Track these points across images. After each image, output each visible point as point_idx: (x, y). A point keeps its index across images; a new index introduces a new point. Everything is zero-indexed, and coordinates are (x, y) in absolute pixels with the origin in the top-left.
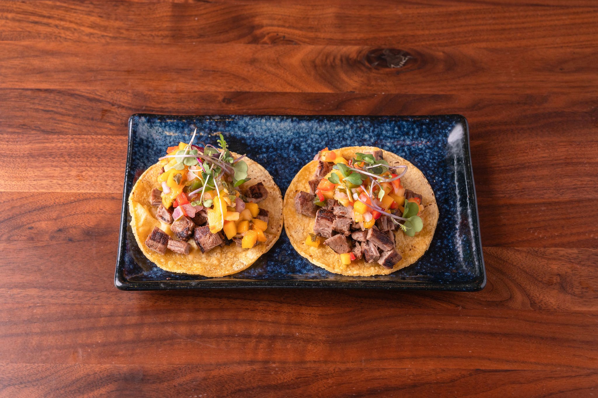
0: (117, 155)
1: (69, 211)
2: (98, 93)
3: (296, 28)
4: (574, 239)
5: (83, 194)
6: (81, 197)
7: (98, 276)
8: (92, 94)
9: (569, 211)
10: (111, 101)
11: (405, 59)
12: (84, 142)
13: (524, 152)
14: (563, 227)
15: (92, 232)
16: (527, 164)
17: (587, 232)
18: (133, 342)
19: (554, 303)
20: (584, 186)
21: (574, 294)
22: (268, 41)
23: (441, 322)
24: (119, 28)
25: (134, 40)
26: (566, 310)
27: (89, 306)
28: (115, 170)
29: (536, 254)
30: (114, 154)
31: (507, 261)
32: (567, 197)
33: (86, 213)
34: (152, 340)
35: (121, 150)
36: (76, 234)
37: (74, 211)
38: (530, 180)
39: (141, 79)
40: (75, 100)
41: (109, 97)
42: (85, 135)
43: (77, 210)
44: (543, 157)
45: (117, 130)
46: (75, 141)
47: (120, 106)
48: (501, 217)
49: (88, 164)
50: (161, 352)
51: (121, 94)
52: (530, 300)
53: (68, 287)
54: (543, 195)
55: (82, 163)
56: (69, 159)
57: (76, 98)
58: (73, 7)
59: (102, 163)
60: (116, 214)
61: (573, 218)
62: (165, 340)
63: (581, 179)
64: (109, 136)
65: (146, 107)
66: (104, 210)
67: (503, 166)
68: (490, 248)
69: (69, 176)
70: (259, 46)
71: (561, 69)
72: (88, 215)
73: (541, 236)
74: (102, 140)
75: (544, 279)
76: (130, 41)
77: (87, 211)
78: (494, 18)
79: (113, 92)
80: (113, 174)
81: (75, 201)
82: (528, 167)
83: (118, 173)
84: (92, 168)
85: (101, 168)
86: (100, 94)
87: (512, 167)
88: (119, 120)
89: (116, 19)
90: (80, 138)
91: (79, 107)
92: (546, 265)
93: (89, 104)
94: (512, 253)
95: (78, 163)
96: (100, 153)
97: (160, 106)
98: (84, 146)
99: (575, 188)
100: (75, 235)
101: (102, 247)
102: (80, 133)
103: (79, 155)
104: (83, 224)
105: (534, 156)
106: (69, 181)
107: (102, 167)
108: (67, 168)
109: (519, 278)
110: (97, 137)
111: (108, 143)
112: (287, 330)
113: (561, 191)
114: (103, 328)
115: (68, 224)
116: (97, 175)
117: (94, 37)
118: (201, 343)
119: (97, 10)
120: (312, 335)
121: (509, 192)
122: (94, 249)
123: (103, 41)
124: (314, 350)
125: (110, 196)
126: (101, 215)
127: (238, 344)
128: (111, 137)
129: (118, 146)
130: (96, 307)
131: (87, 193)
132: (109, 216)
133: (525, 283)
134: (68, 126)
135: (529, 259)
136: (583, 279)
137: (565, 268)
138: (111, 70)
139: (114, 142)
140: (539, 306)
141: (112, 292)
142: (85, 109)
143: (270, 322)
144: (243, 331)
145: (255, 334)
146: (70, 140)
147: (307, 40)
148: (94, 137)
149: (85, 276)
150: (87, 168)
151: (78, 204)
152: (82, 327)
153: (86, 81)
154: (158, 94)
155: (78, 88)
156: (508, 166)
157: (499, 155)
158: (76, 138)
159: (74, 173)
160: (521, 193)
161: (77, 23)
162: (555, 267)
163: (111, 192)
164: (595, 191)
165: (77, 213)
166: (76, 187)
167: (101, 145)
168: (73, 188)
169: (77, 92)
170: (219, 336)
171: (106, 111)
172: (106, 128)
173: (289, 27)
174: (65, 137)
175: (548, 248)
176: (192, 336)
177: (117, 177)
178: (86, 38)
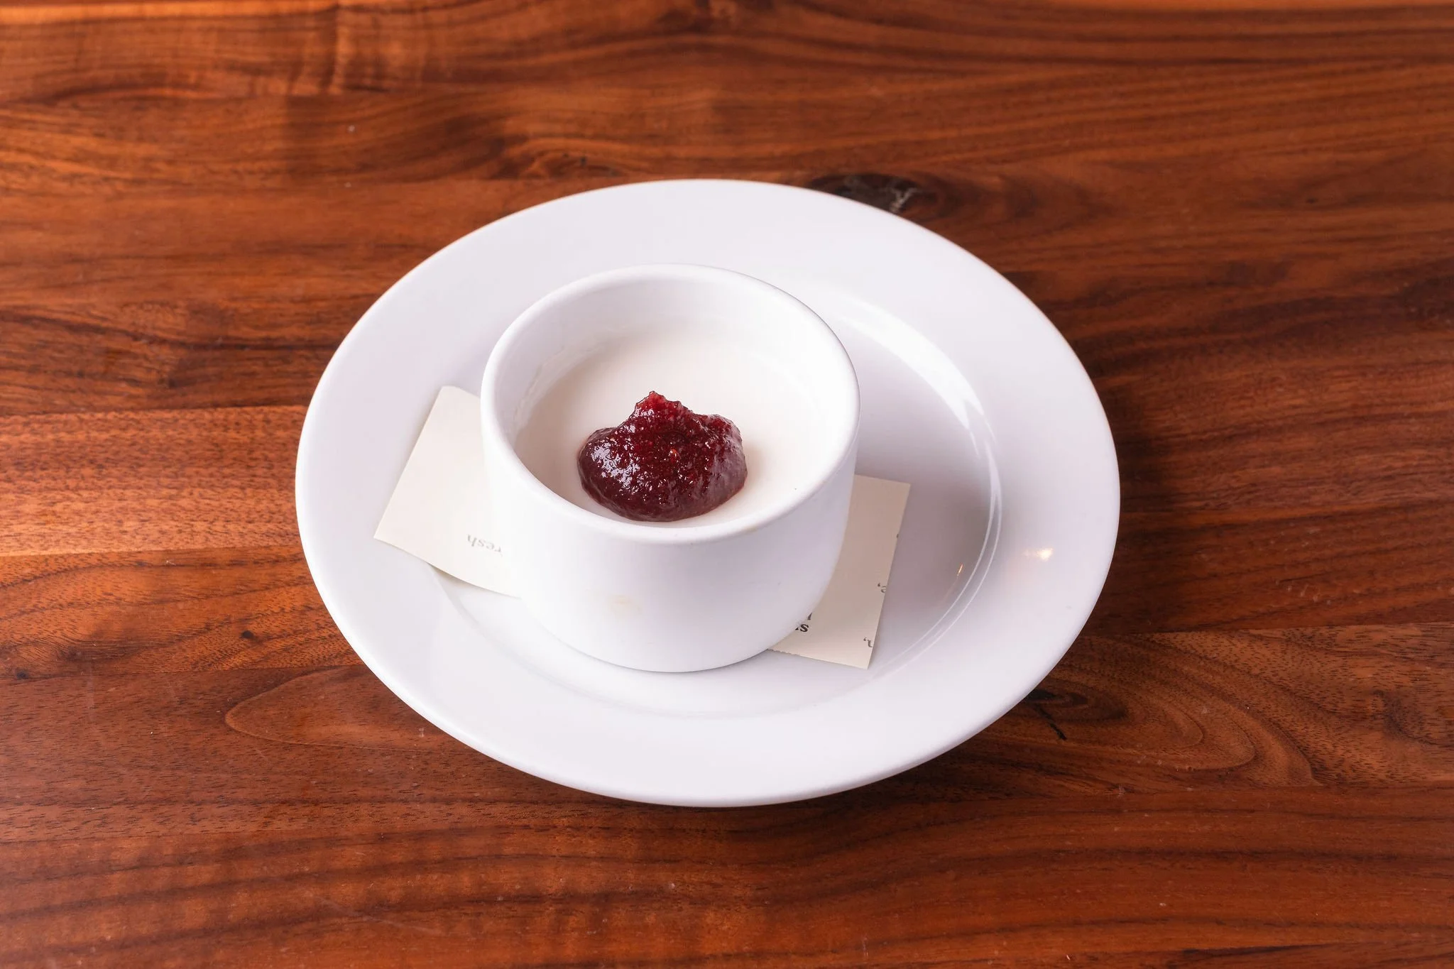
0: (148, 456)
1: (19, 603)
2: (95, 312)
3: (613, 139)
4: (1405, 600)
5: (56, 558)
6: (53, 566)
7: (101, 764)
8: (79, 315)
9: (1383, 533)
10: (131, 330)
11: (902, 196)
12: (59, 431)
13: (1242, 398)
14: (1372, 573)
15: (84, 653)
16: (1255, 425)
17: (1437, 583)
18: (206, 932)
19: (1377, 766)
20: (1411, 470)
21: (1427, 740)
22: (542, 172)
23: (1072, 831)
24: (149, 159)
25: (190, 184)
26: (1412, 781)
27: (76, 845)
28: (145, 494)
29: (1310, 644)
30: (143, 456)
31: (1232, 666)
32: (1373, 498)
33: (64, 604)
34: (260, 925)
35: (161, 445)
36: (37, 660)
37: (34, 602)
38: (1266, 462)
39: (210, 273)
40: (34, 332)
41: (124, 321)
42: (61, 413)
43: (42, 600)
44: (1295, 407)
45: (149, 397)
46: (33, 429)
47: (154, 341)
48: (1203, 556)
49: (72, 483)
50: (284, 956)
51: (158, 311)
52: (1308, 760)
53: (18, 797)
54: (1305, 498)
55: (53, 483)
56: (17, 473)
57: (36, 327)
58: (26, 116)
59: (109, 479)
60: (149, 604)
61: (1396, 549)
62: (298, 922)
63: (1403, 454)
64: (127, 413)
65: (227, 338)
66: (118, 594)
67: (1193, 433)
68: (1183, 635)
69: (17, 515)
70: (519, 185)
71: (1311, 201)
72: (71, 610)
73: (1315, 599)
74: (107, 424)
75: (1340, 705)
76: (177, 187)
77: (69, 600)
78: (1122, 95)
79: (134, 308)
80: (141, 504)
81: (36, 578)
82: (1258, 432)
83: (152, 502)
84: (81, 492)
85: (106, 491)
86: (100, 314)
87: (1216, 434)
88: (154, 373)
89: (140, 140)
90: (48, 422)
91: (44, 347)
92: (1340, 671)
93: (70, 338)
94: (1245, 645)
95: (43, 483)
96: (103, 456)
97: (263, 334)
98: (58, 442)
99: (1390, 478)
100: (36, 663)
101: (112, 690)
102: (48, 409)
103: (45, 463)
104: (58, 635)
105: (1270, 405)
106: (17, 528)
107: (110, 488)
108: (11, 496)
109: (1273, 708)
110: (93, 416)
111: (124, 429)
112: (643, 877)
113: (1354, 485)
114: (119, 900)
115: (17, 637)
116: (94, 508)
117: (83, 183)
118: (400, 925)
119: (91, 121)
120: (715, 886)
121: (1215, 495)
122: (91, 695)
123: (107, 189)
124: (722, 924)
125: (131, 559)
126: (108, 609)
127: (505, 921)
128: (132, 415)
129: (151, 434)
130: (96, 845)
131: (69, 555)
132: (130, 609)
133: (1289, 718)
134: (13, 393)
135: (1293, 657)
136: (1446, 699)
137: (1395, 676)
138: (127, 257)
139: (140, 426)
140: (1338, 775)
141: (142, 803)
142: (61, 352)
143: (595, 859)
144: (518, 887)
145: (551, 891)
146: (19, 427)
147: (645, 165)
148: (86, 417)
149: (66, 765)
150: (67, 493)
151: (42, 584)
152: (58, 901)
153: (63, 287)
154: (256, 306)
155: (41, 302)
156: (1205, 432)
157: (1178, 408)
158: (38, 422)
159: (31, 505)
160: (1248, 497)
161: (36, 154)
162: (1365, 673)
163: (134, 549)
164: (1444, 482)
165: (40, 605)
166: (38, 541)
167: (105, 436)
168: (29, 545)
169: (39, 313)
170: (451, 903)
171: (119, 352)
172: (120, 394)
173: (595, 137)
174: (8, 421)
175: (1338, 628)
176: (375, 908)
177: (150, 511)
178: (62, 187)
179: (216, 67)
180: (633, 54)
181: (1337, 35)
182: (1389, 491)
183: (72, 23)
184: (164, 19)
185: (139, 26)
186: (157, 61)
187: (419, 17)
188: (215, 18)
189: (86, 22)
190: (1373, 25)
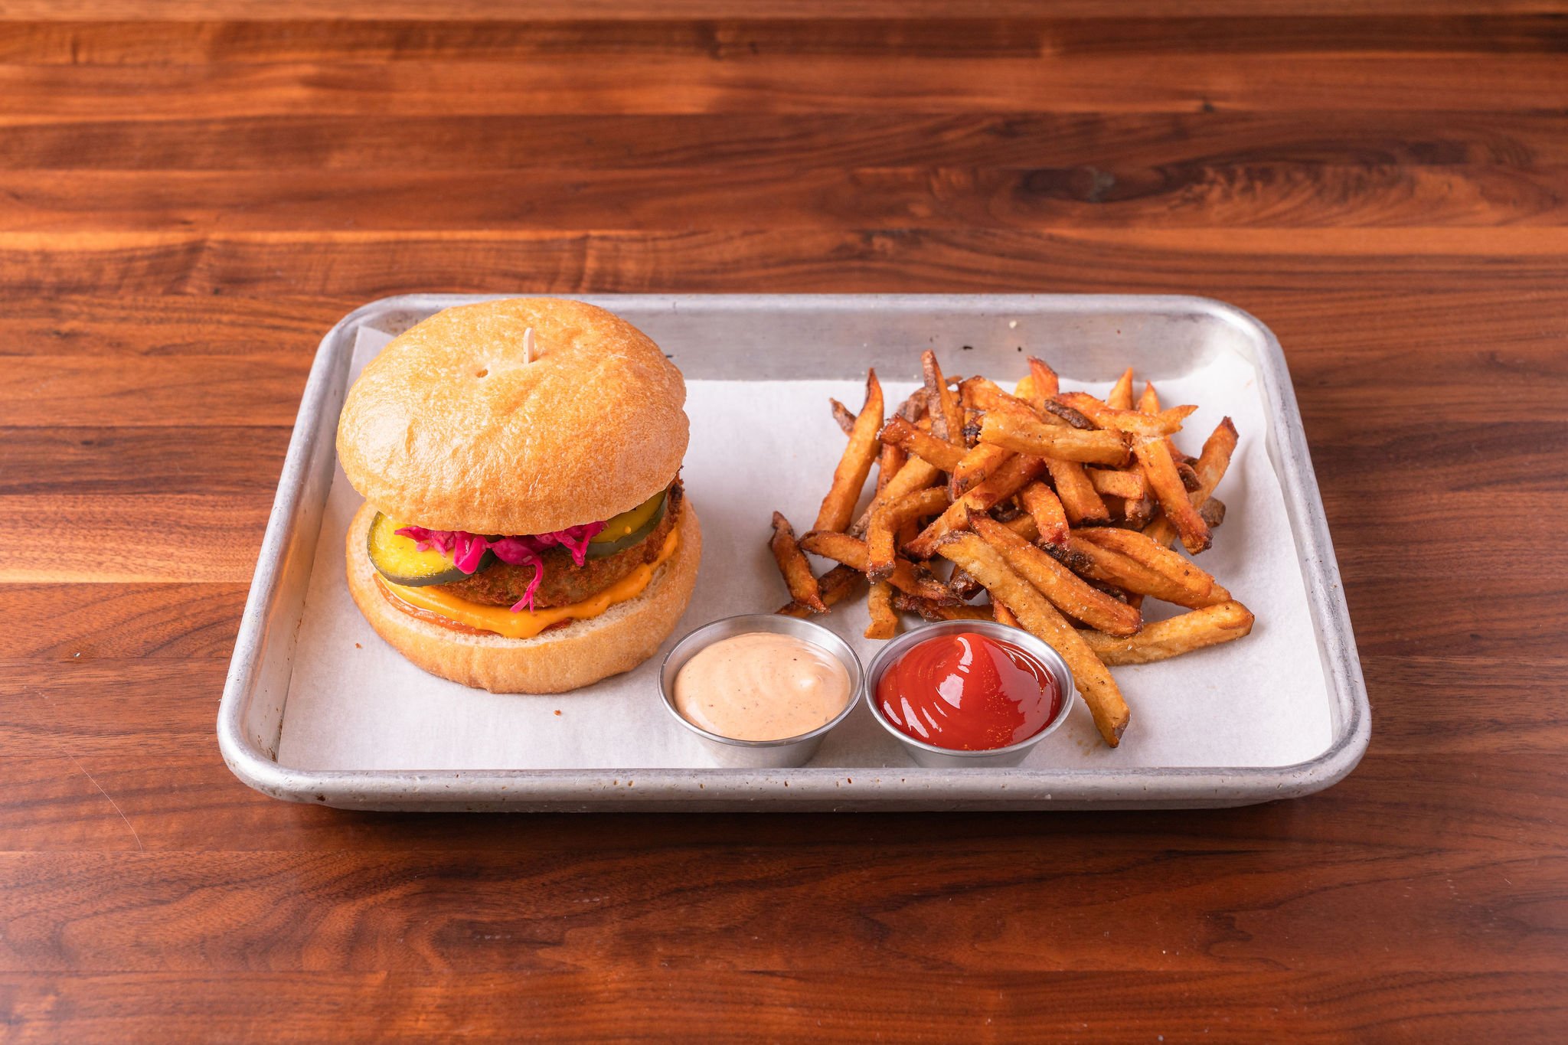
179: (493, 274)
180: (810, 273)
181: (1358, 273)
182: (1357, 572)
183: (388, 243)
184: (455, 242)
185: (438, 246)
186: (450, 269)
187: (650, 245)
188: (496, 242)
189: (398, 242)
190: (1388, 267)
